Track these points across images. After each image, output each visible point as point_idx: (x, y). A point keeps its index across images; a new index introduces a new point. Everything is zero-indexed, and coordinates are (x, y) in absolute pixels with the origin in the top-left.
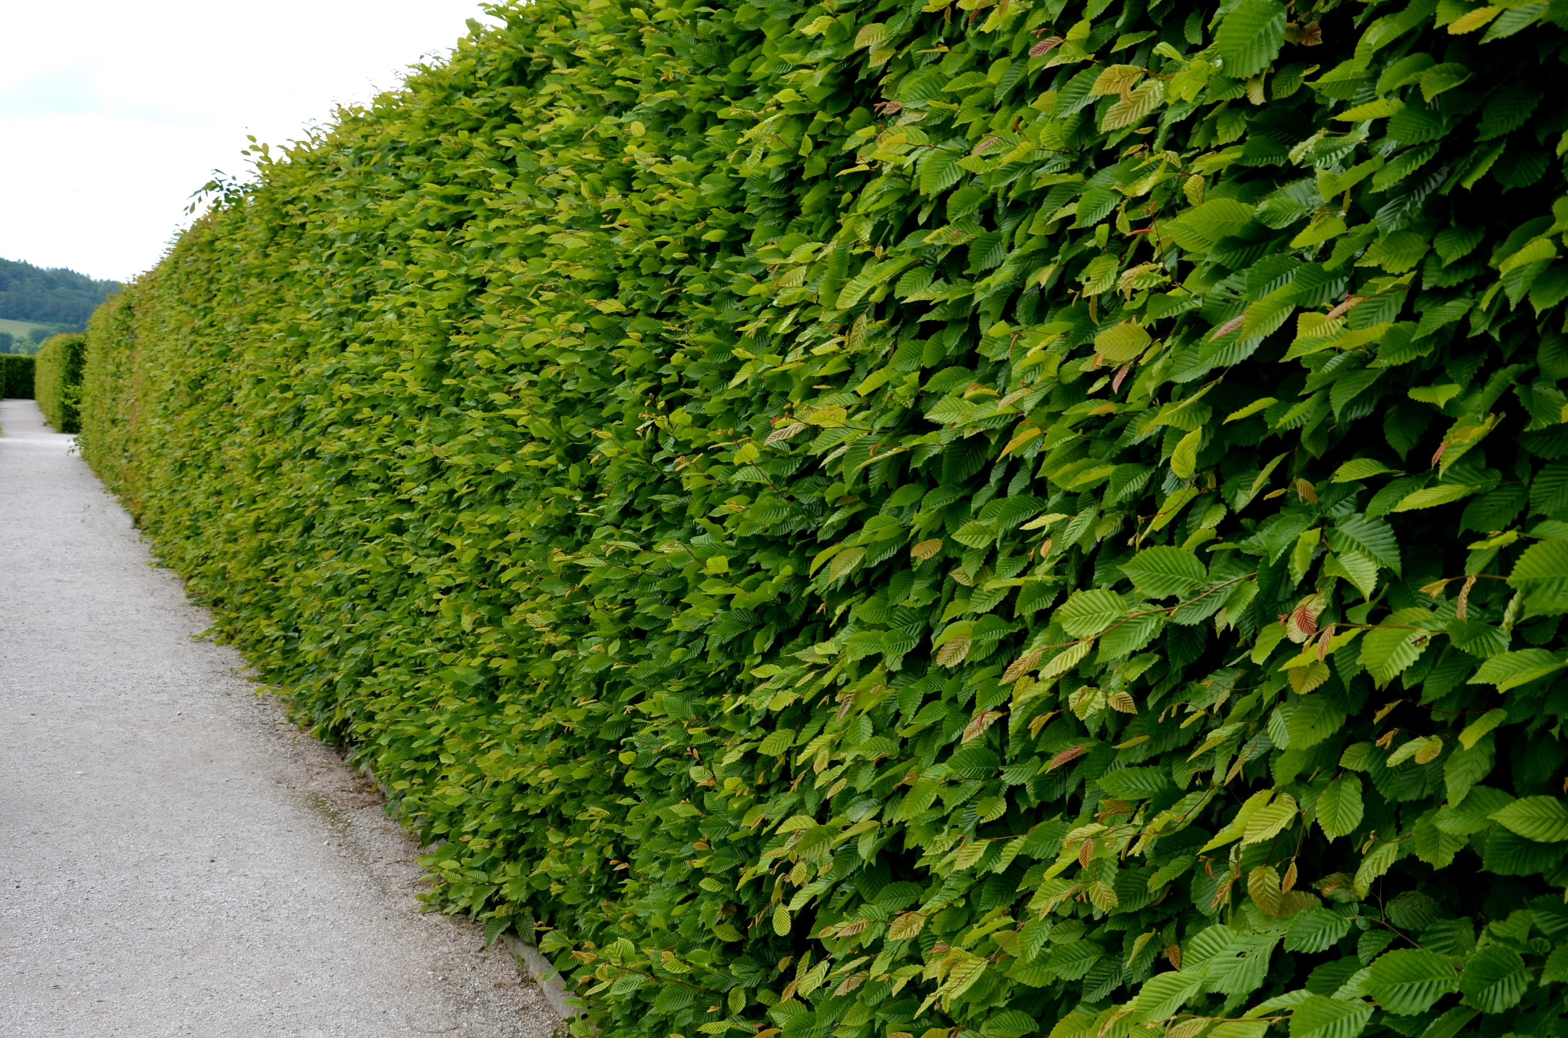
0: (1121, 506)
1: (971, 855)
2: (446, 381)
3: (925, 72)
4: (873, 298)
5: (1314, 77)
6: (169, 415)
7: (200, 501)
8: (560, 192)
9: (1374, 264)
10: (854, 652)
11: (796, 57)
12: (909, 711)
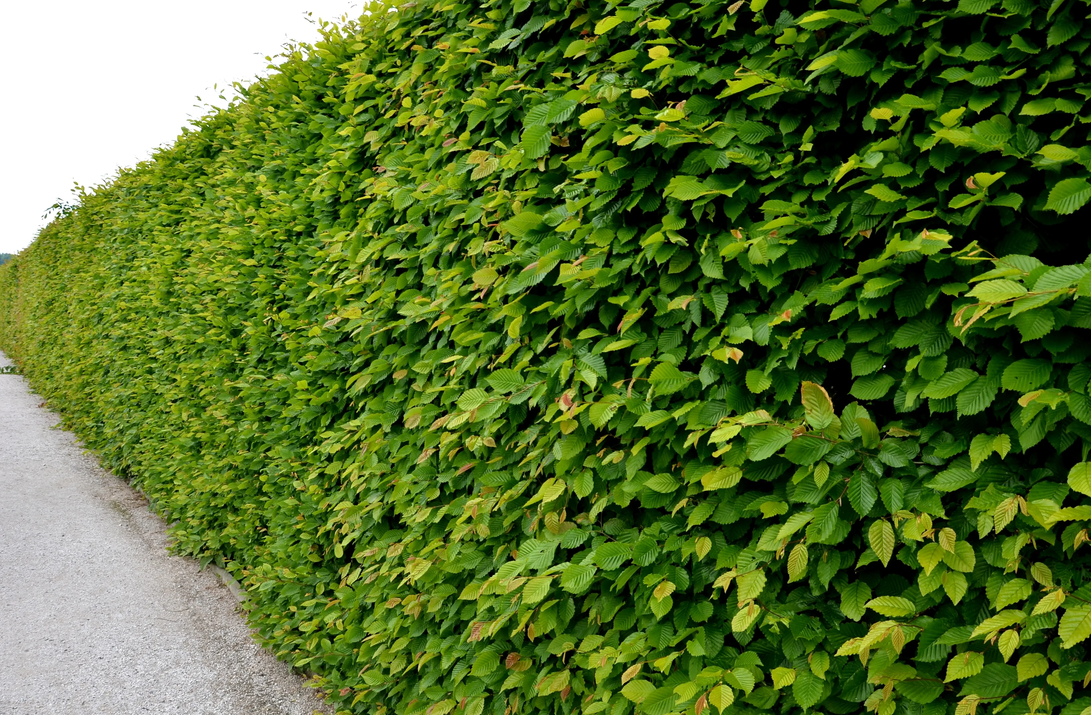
0: (487, 352)
1: (424, 515)
2: (171, 300)
3: (396, 153)
4: (373, 257)
5: (565, 159)
6: (35, 319)
7: (53, 360)
8: (226, 208)
9: (592, 242)
10: (368, 424)
11: (337, 145)
12: (394, 451)
